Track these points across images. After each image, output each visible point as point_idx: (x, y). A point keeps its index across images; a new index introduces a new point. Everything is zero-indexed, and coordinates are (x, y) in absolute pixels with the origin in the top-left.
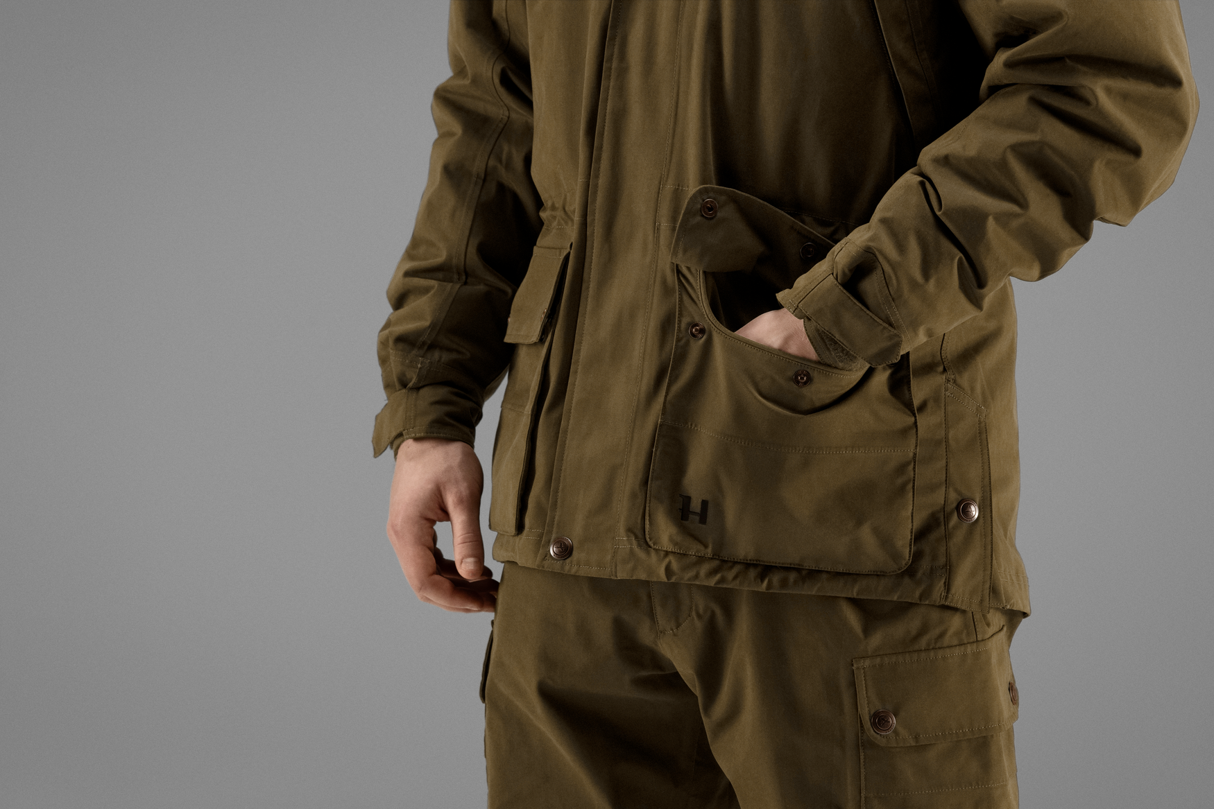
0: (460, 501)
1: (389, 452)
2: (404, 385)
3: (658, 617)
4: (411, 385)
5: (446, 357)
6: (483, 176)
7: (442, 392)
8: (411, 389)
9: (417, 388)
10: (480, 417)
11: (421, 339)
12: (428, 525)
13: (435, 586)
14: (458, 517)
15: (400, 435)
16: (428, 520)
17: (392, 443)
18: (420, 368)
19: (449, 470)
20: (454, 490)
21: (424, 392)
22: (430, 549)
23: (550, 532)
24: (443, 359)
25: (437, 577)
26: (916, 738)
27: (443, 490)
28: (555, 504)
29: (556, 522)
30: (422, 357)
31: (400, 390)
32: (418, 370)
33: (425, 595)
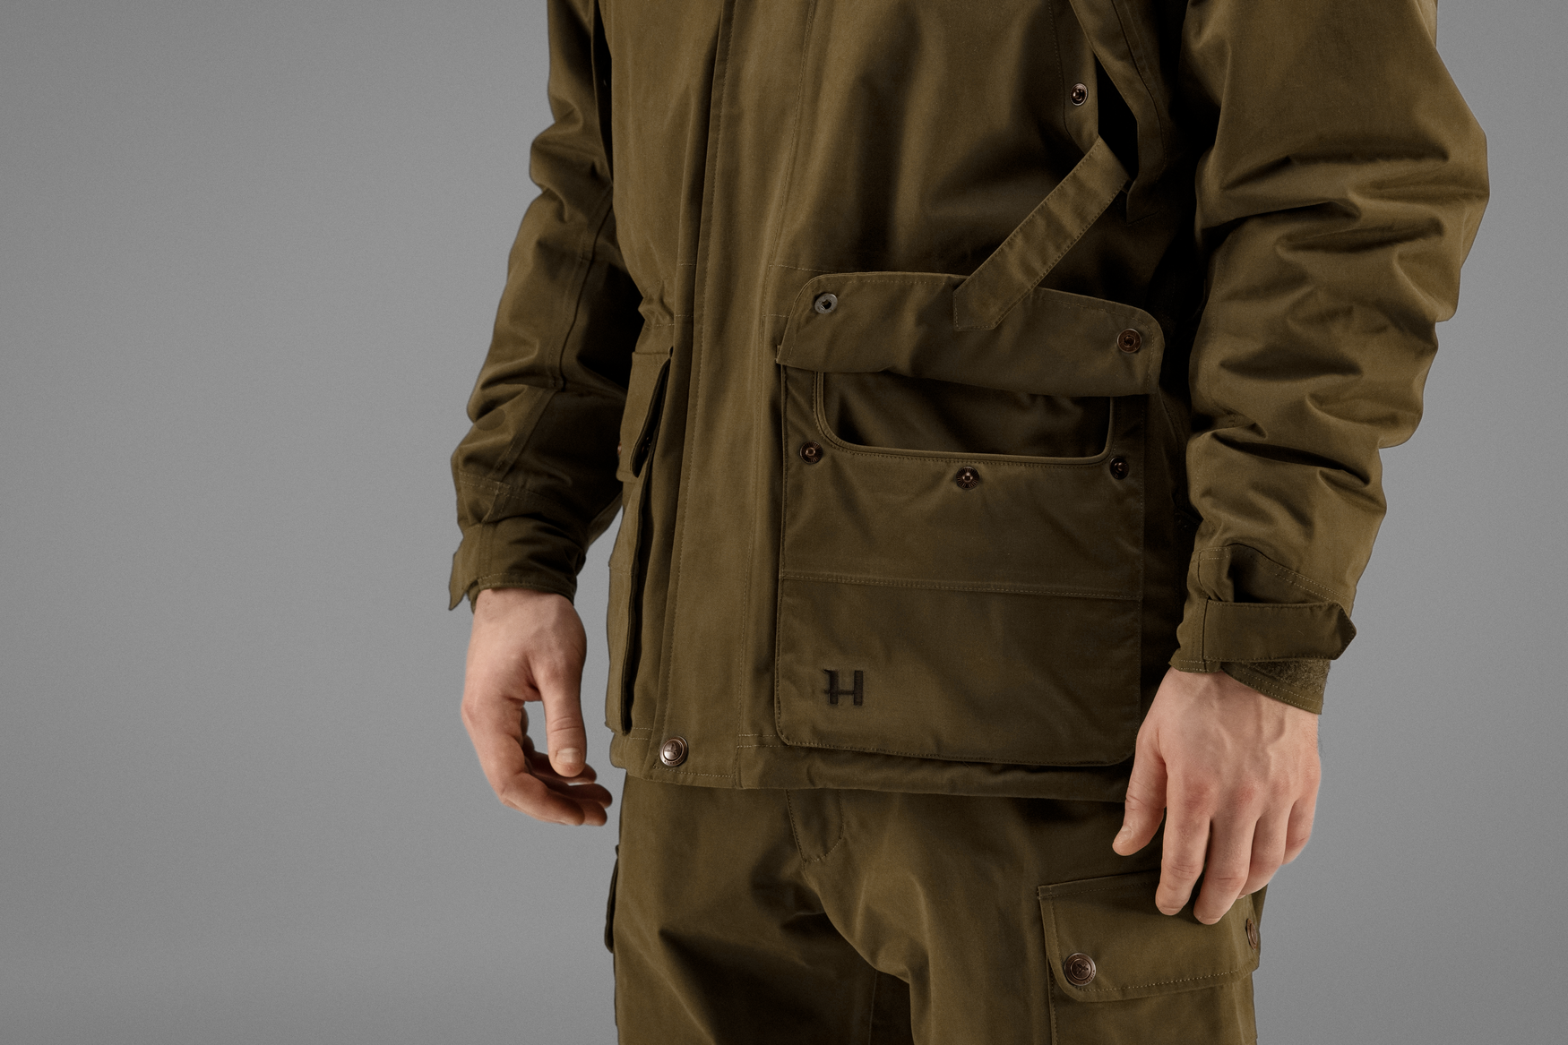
0: (554, 675)
1: (466, 602)
2: (478, 518)
3: (800, 841)
4: (486, 517)
5: (532, 483)
6: (590, 255)
7: (526, 528)
8: (488, 523)
9: (495, 523)
10: (581, 561)
11: (501, 458)
12: (513, 706)
13: (523, 788)
14: (552, 697)
15: (475, 584)
16: (512, 699)
17: (468, 592)
18: (498, 495)
19: (540, 633)
20: (546, 660)
21: (503, 526)
22: (516, 738)
23: (659, 730)
24: (528, 486)
25: (527, 776)
26: (1123, 990)
27: (531, 661)
28: (665, 695)
29: (666, 718)
30: (502, 481)
31: (473, 525)
32: (494, 498)
33: (509, 799)
